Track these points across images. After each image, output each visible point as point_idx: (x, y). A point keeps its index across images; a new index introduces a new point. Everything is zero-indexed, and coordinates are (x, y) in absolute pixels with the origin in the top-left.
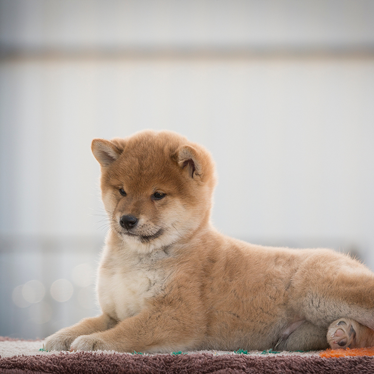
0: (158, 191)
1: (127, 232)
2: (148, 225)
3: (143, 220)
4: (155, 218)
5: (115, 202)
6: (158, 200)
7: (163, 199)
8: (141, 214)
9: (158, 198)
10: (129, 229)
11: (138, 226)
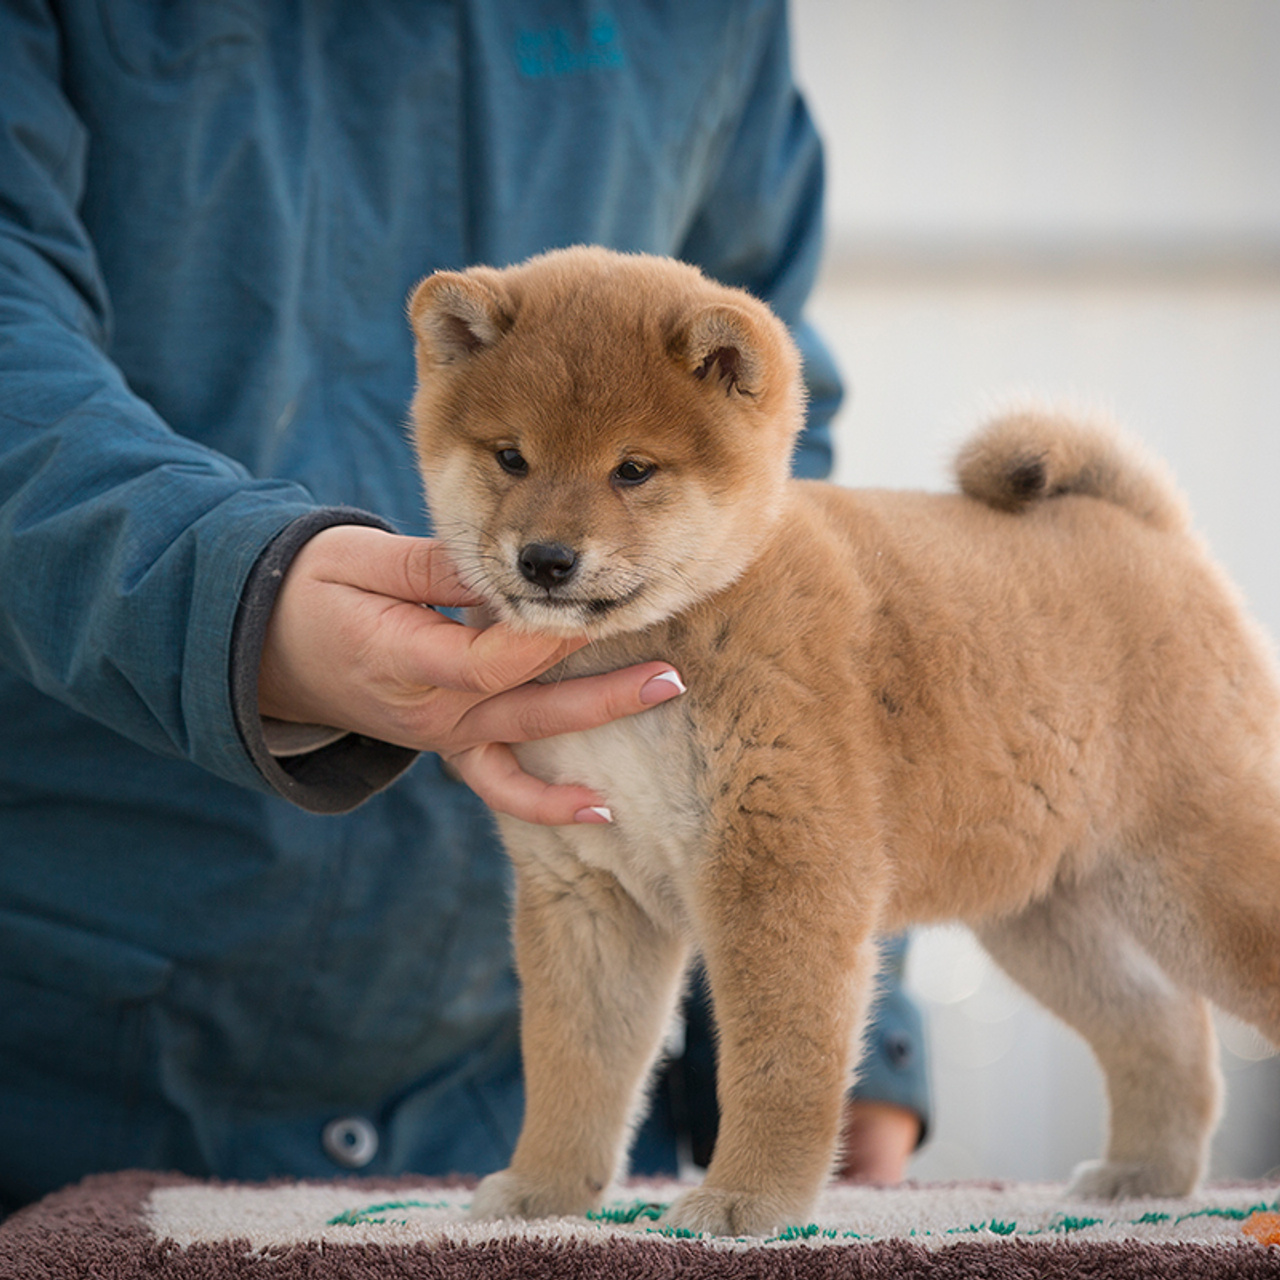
0: (633, 455)
1: (543, 594)
2: (613, 567)
3: (594, 556)
4: (632, 546)
5: (482, 495)
6: (633, 486)
7: (647, 483)
8: (586, 536)
9: (630, 482)
10: (551, 586)
11: (582, 574)
